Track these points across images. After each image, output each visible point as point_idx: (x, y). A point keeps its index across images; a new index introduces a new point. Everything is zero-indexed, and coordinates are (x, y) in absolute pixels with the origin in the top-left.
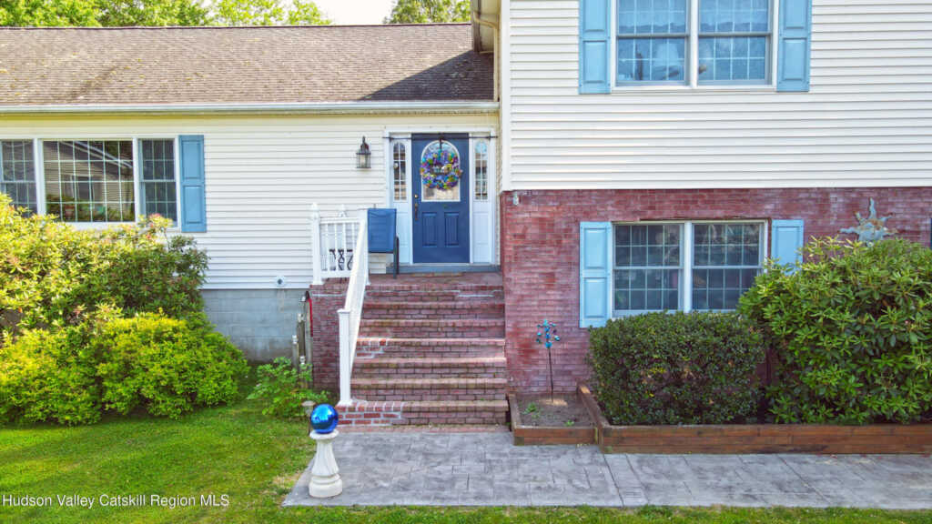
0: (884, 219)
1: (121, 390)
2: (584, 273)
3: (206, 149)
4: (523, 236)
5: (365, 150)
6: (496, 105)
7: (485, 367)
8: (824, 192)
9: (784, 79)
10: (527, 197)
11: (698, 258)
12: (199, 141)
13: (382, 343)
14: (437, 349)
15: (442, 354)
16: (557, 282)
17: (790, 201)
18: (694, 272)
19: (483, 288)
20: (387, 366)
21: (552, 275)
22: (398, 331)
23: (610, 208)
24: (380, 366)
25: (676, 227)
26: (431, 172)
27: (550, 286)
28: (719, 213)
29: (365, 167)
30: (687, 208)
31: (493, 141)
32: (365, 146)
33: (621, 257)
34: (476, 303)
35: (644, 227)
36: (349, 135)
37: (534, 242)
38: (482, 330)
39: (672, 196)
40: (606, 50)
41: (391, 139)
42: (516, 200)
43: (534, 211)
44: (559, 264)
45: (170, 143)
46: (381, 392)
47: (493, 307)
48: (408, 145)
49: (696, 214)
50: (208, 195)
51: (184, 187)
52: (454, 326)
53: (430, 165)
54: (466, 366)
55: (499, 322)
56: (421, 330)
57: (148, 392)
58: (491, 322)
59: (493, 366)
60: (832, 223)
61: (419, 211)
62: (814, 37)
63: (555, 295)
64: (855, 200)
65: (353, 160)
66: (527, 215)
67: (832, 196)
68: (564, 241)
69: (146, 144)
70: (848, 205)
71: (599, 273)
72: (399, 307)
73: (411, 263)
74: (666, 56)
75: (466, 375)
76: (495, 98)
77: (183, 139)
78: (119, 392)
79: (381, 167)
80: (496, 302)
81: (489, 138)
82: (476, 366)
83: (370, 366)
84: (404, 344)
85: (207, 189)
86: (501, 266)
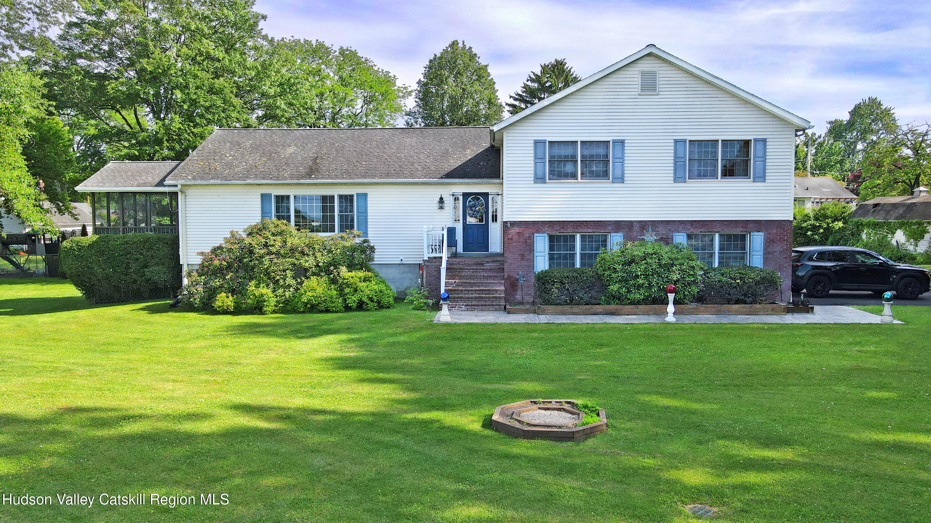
0: (654, 233)
1: (353, 298)
2: (536, 254)
3: (368, 199)
4: (512, 239)
5: (441, 200)
6: (501, 181)
7: (496, 291)
8: (631, 222)
9: (614, 178)
10: (513, 224)
11: (583, 249)
12: (366, 195)
13: (455, 282)
14: (477, 284)
15: (479, 286)
16: (525, 258)
17: (618, 226)
18: (581, 254)
19: (496, 261)
20: (458, 290)
21: (523, 254)
22: (461, 277)
23: (546, 228)
24: (455, 290)
25: (574, 236)
26: (472, 210)
27: (522, 259)
28: (590, 230)
29: (441, 208)
30: (577, 228)
31: (500, 196)
32: (441, 199)
33: (551, 248)
34: (492, 267)
35: (561, 236)
36: (435, 193)
37: (516, 242)
38: (495, 277)
39: (571, 223)
40: (545, 166)
41: (453, 195)
42: (509, 225)
43: (516, 230)
44: (526, 251)
45: (352, 196)
46: (456, 299)
47: (500, 269)
48: (461, 198)
49: (581, 231)
50: (369, 220)
51: (358, 217)
52: (483, 276)
53: (471, 207)
54: (489, 290)
55: (502, 274)
56: (470, 277)
57: (365, 299)
58: (499, 274)
59: (499, 290)
60: (635, 235)
61: (466, 227)
62: (625, 162)
63: (525, 263)
64: (644, 225)
65: (437, 205)
66: (514, 231)
67: (634, 224)
68: (528, 241)
69: (341, 197)
70: (641, 227)
71: (542, 254)
72: (461, 269)
73: (462, 252)
74: (569, 168)
75: (488, 294)
76: (501, 178)
77: (358, 195)
78: (353, 300)
79: (448, 208)
80: (501, 267)
81: (498, 195)
82: (493, 290)
83: (451, 290)
84: (464, 283)
85: (369, 217)
86: (503, 253)
